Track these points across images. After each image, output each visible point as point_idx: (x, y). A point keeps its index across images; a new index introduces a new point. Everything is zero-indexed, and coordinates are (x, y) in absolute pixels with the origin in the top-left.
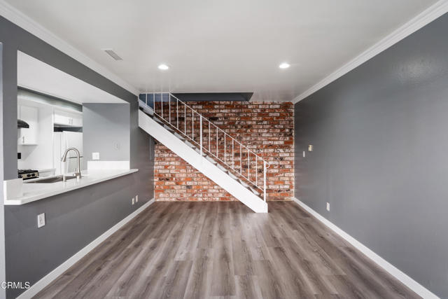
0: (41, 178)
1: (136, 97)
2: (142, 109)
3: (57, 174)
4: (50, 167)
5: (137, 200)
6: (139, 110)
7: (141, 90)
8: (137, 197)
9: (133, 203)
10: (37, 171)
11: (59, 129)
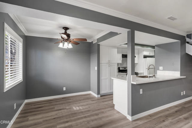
0: (139, 76)
1: (185, 37)
2: (188, 43)
3: (145, 75)
4: (142, 72)
5: (184, 94)
6: (186, 44)
7: (187, 32)
8: (184, 92)
9: (182, 95)
10: (138, 73)
11: (145, 57)
